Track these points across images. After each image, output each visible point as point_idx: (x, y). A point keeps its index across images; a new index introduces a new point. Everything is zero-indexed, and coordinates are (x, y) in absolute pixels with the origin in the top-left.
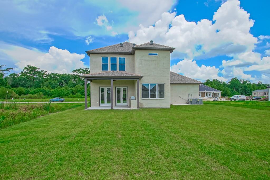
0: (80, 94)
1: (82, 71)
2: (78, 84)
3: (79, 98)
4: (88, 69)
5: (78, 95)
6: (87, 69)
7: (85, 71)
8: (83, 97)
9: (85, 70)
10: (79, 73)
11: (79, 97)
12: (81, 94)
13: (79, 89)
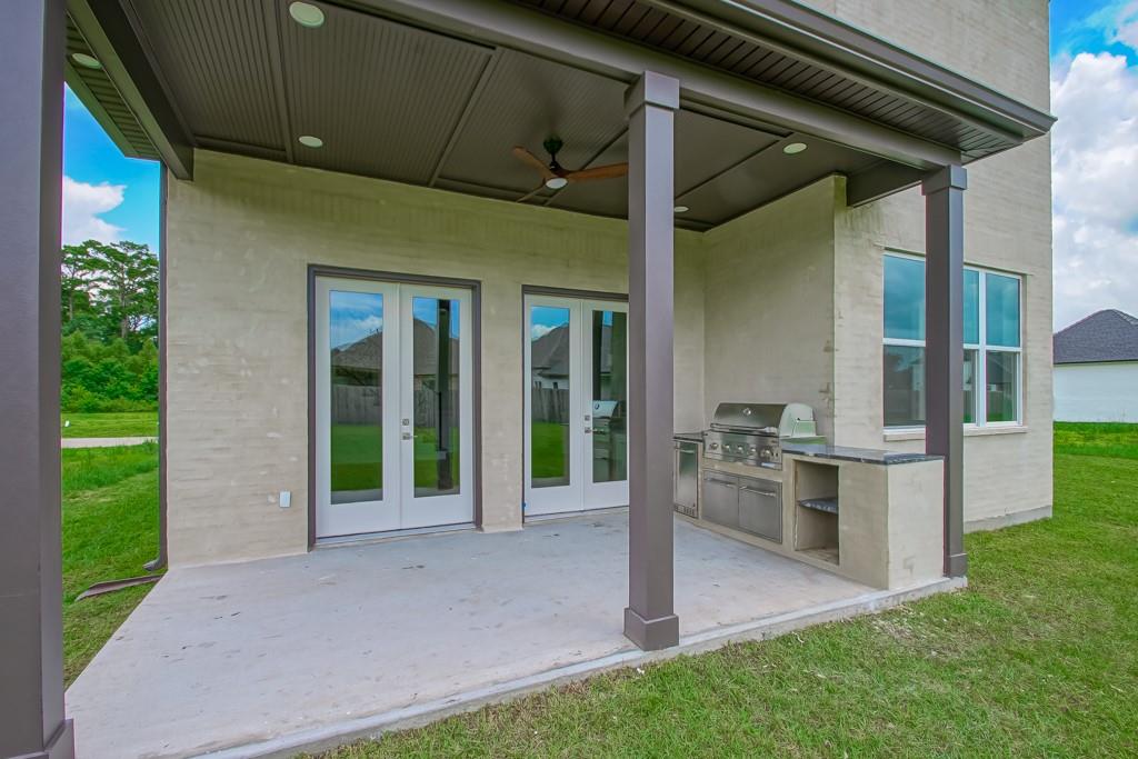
0: (79, 389)
1: (102, 257)
2: (71, 332)
3: (74, 410)
4: (145, 247)
5: (70, 393)
6: (133, 247)
7: (123, 258)
8: (103, 404)
9: (121, 250)
10: (81, 268)
11: (76, 404)
12: (89, 388)
13: (75, 359)
